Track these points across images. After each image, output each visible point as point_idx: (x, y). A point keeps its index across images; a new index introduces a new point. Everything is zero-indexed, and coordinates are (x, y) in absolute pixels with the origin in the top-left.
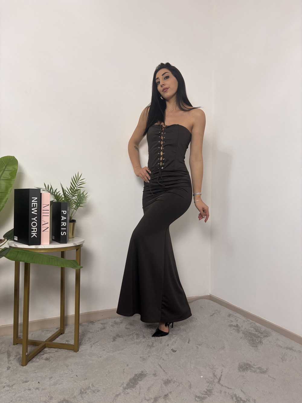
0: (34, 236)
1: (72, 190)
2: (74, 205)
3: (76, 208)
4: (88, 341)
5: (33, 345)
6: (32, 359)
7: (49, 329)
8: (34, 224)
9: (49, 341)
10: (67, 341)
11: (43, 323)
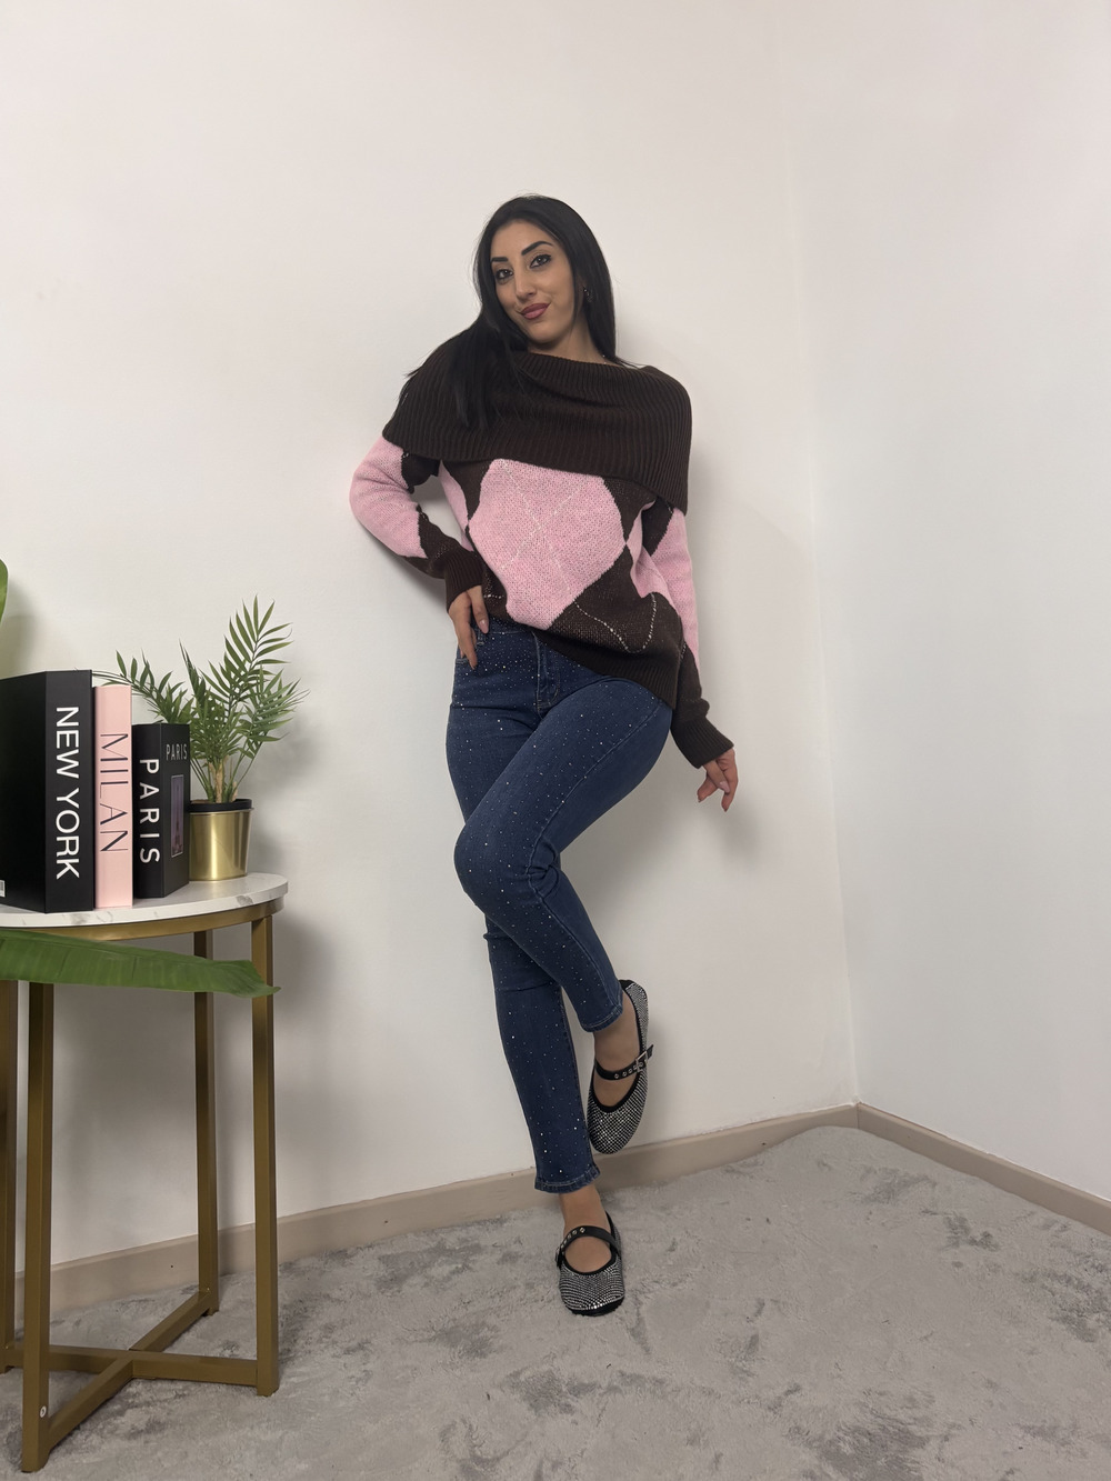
0: (70, 870)
1: (233, 675)
2: (238, 735)
3: (252, 749)
4: (320, 1341)
5: (79, 1371)
6: (70, 1434)
7: (153, 1296)
8: (68, 821)
9: (146, 1350)
10: (229, 1345)
11: (123, 1267)
